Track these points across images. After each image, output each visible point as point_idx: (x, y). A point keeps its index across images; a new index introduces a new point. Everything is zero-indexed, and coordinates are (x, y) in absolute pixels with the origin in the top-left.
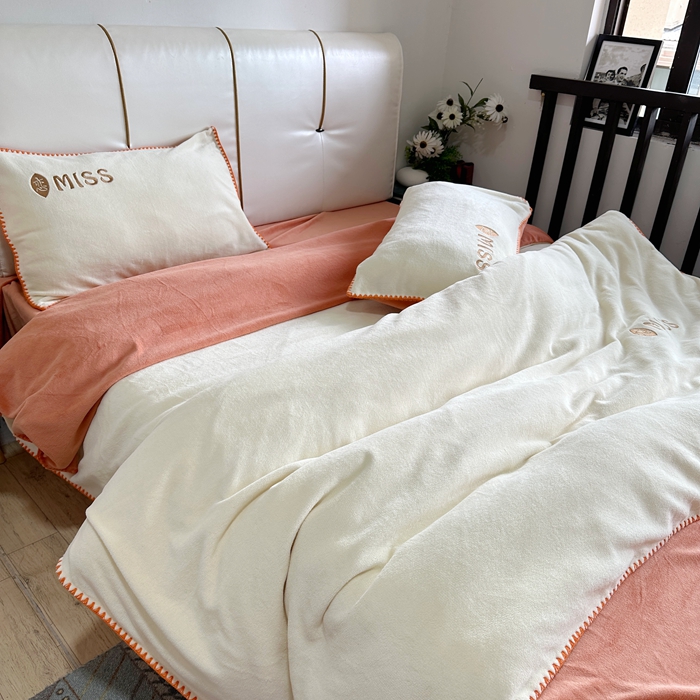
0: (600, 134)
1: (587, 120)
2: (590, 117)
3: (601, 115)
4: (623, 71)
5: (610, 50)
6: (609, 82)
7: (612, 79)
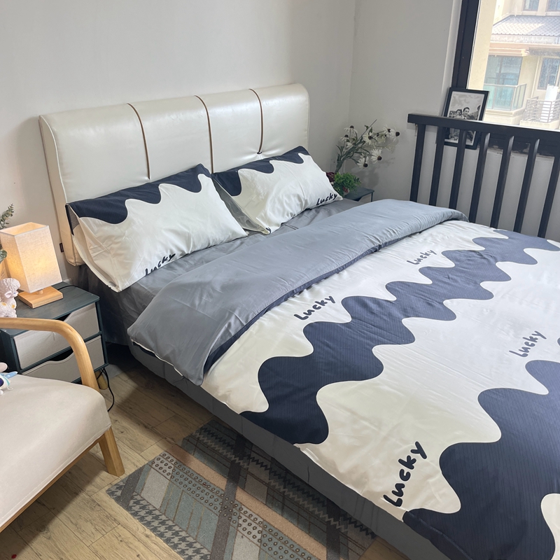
0: (455, 149)
1: (446, 140)
2: (449, 139)
3: (456, 138)
4: (467, 110)
5: (457, 97)
6: (458, 117)
7: (460, 115)
